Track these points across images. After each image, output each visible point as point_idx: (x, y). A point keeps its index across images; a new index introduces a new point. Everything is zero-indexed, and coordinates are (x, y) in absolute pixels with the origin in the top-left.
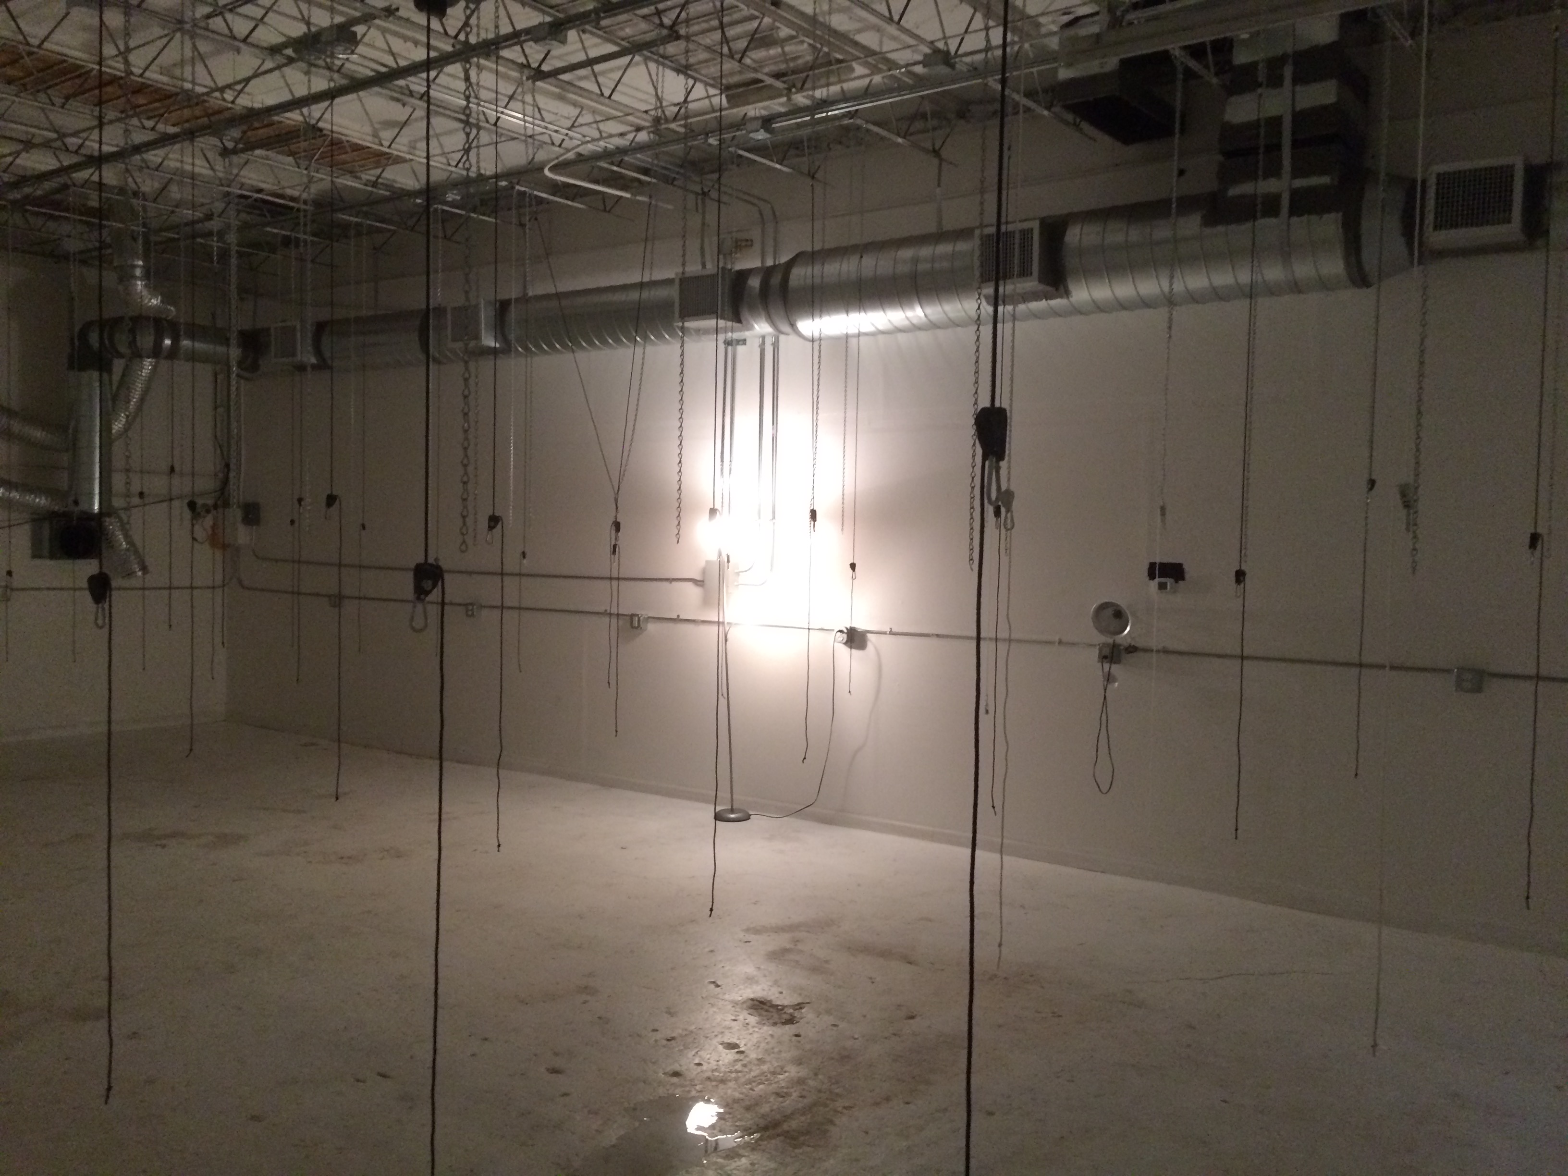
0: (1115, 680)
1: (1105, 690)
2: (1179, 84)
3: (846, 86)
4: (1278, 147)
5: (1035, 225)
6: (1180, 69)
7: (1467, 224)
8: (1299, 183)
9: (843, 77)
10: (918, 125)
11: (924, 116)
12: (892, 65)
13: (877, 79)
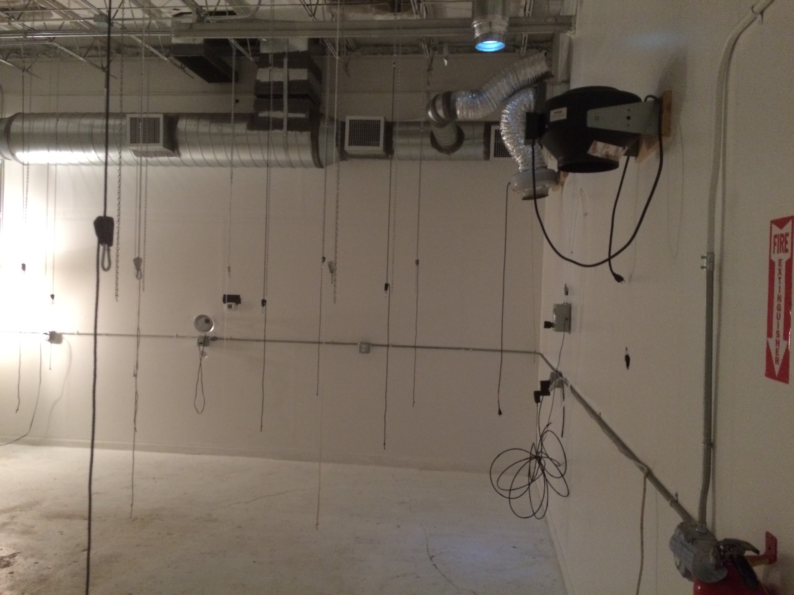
0: (206, 355)
1: (201, 360)
2: (234, 57)
3: (47, 23)
4: (281, 96)
5: (161, 117)
6: (234, 50)
7: (362, 144)
8: (292, 115)
9: (45, 18)
10: (93, 52)
11: (96, 48)
12: (77, 16)
13: (67, 22)
